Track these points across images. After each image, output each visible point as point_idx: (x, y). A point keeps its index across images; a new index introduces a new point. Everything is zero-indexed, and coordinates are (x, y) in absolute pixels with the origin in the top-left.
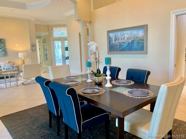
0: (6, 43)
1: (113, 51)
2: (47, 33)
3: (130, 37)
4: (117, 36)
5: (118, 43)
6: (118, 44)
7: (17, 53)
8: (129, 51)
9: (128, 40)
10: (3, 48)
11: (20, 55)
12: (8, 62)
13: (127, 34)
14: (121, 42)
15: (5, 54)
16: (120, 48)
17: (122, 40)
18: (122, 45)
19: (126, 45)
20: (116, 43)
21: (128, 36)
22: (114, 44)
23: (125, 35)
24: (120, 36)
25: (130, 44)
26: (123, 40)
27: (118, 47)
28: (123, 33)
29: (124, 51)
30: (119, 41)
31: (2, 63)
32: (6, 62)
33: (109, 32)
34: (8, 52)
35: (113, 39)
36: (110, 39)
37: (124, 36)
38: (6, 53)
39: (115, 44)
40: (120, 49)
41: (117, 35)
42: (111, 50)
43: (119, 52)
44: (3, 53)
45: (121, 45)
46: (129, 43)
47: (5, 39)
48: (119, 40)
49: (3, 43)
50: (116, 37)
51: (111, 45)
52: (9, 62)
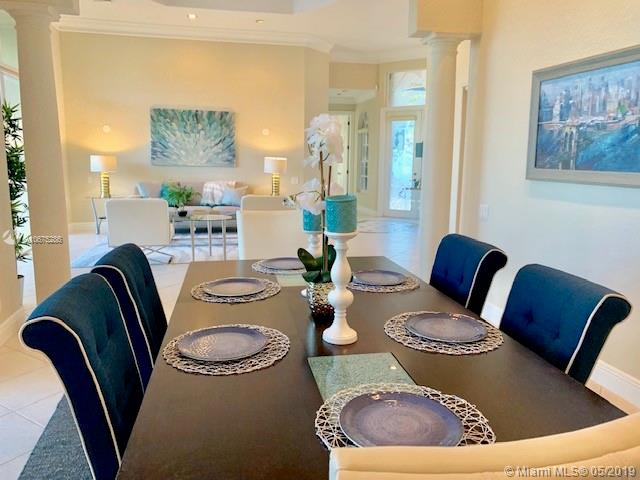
0: (236, 125)
1: (551, 168)
2: (371, 94)
3: (633, 96)
4: (573, 92)
5: (574, 130)
6: (575, 137)
7: (260, 157)
8: (620, 169)
9: (624, 115)
10: (228, 140)
11: (269, 164)
12: (234, 183)
13: (621, 83)
14: (588, 126)
15: (230, 158)
16: (581, 154)
17: (593, 115)
18: (592, 142)
19: (609, 141)
20: (567, 130)
21: (623, 93)
22: (555, 134)
23: (610, 90)
24: (587, 95)
25: (633, 133)
26: (600, 114)
27: (574, 150)
28: (603, 78)
29: (596, 169)
30: (581, 120)
31: (218, 187)
32: (230, 183)
33: (541, 76)
34: (240, 152)
35: (556, 111)
36: (541, 111)
37: (603, 93)
38: (234, 156)
39: (560, 132)
40: (580, 160)
41: (576, 88)
42: (539, 163)
43: (572, 173)
44: (226, 155)
45: (585, 139)
46: (626, 128)
47: (234, 114)
48: (580, 112)
49: (227, 126)
50: (568, 97)
51: (544, 137)
52: (238, 185)
